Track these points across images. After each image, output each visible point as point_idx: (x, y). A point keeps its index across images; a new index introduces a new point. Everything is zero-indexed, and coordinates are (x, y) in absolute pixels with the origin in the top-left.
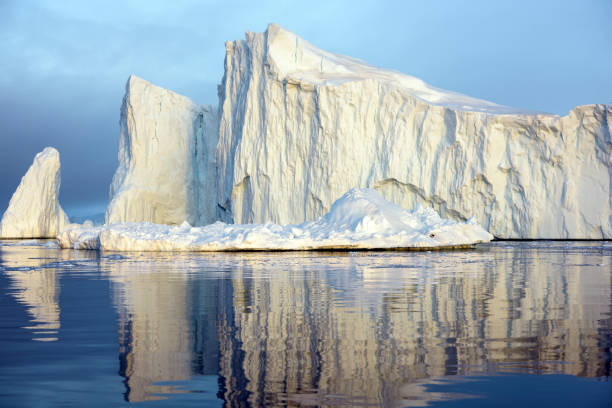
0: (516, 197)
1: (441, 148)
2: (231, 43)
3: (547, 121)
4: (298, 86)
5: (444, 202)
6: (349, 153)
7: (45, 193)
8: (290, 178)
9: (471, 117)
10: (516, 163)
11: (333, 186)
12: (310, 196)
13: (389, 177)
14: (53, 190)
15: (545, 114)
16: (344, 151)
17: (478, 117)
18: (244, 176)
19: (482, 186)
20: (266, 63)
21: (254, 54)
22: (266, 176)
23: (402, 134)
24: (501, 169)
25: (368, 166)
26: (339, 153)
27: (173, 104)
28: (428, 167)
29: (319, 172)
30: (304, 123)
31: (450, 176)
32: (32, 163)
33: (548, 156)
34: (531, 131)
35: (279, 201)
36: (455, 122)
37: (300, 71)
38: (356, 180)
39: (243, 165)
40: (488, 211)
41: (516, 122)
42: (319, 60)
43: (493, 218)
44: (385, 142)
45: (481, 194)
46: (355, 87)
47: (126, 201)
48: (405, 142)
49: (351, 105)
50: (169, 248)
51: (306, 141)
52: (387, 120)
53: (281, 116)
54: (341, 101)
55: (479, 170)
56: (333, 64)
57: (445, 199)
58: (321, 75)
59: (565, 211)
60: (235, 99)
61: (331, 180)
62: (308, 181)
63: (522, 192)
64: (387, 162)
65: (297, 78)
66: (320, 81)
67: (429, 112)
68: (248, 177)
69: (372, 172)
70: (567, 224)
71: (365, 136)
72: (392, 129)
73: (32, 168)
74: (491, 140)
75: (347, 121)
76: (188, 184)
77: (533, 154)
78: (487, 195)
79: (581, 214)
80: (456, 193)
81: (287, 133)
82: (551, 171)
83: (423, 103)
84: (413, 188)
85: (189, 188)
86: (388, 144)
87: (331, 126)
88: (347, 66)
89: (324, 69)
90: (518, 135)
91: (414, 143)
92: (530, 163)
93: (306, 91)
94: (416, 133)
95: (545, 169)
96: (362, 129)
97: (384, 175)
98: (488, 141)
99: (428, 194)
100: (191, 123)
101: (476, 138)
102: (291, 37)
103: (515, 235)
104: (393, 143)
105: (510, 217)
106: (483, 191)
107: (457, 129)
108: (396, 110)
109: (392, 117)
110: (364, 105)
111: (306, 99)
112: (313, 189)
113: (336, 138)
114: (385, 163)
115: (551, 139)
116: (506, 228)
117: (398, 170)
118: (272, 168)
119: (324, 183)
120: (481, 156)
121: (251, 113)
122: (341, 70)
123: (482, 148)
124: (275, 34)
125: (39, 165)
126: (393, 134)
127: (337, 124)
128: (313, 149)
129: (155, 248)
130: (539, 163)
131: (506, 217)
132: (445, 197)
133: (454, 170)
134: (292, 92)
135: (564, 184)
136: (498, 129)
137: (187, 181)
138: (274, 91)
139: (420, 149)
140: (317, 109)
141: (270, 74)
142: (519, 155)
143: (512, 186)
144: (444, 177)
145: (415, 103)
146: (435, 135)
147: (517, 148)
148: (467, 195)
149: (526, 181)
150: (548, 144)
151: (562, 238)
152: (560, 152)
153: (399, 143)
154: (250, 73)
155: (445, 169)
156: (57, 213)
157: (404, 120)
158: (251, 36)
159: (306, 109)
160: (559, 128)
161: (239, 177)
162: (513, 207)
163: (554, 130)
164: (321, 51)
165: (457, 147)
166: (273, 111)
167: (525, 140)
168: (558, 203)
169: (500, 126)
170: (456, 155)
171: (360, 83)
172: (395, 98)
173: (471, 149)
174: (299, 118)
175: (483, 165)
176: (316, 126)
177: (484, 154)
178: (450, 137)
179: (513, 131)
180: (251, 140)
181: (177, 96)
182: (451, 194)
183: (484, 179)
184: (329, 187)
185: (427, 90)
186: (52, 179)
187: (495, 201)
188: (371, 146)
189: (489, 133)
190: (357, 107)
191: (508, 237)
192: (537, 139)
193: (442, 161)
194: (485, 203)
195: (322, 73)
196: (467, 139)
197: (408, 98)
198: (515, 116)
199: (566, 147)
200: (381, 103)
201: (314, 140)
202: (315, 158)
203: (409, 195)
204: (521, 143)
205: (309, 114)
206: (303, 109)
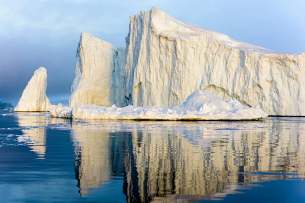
0: (275, 95)
1: (237, 70)
2: (133, 16)
3: (291, 57)
4: (166, 38)
5: (239, 97)
6: (191, 71)
7: (39, 90)
8: (161, 84)
9: (253, 55)
10: (275, 78)
11: (183, 88)
12: (171, 93)
13: (211, 84)
14: (44, 88)
15: (290, 54)
16: (189, 71)
17: (256, 54)
18: (139, 82)
19: (258, 89)
20: (150, 27)
21: (144, 22)
22: (150, 83)
23: (218, 63)
24: (267, 81)
25: (201, 78)
26: (186, 72)
27: (104, 46)
28: (231, 79)
29: (176, 81)
30: (169, 56)
31: (242, 84)
32: (33, 74)
33: (291, 74)
34: (283, 62)
35: (156, 95)
36: (245, 57)
37: (167, 31)
38: (195, 85)
39: (138, 77)
40: (261, 101)
41: (275, 57)
42: (177, 25)
43: (263, 105)
44: (209, 67)
45: (257, 93)
46: (195, 39)
47: (79, 94)
48: (219, 66)
49: (193, 48)
50: (107, 118)
51: (170, 65)
52: (211, 56)
53: (157, 53)
54: (188, 46)
55: (256, 81)
56: (184, 27)
57: (239, 95)
58: (178, 33)
59: (299, 103)
60: (134, 44)
61: (182, 85)
62: (170, 85)
63: (277, 92)
64: (210, 77)
65: (166, 34)
66: (178, 36)
67: (232, 52)
68: (141, 83)
69: (202, 81)
70: (300, 109)
71: (200, 63)
72: (213, 60)
73: (33, 77)
74: (263, 66)
75: (190, 56)
76: (110, 86)
77: (283, 73)
78: (260, 94)
80: (245, 93)
81: (161, 61)
82: (293, 82)
83: (229, 47)
84: (223, 90)
85: (111, 88)
86: (211, 68)
87: (182, 58)
88: (191, 28)
89: (179, 30)
90: (276, 64)
91: (224, 67)
92: (282, 78)
93: (170, 41)
94: (225, 62)
95: (289, 81)
96: (198, 60)
97: (209, 83)
98: (261, 67)
99: (230, 93)
100: (112, 55)
101: (255, 65)
102: (163, 14)
103: (274, 114)
104: (213, 67)
105: (271, 105)
106: (258, 92)
107: (246, 60)
108: (215, 51)
109: (213, 54)
110: (199, 48)
111: (170, 44)
112: (173, 89)
113: (185, 64)
114: (209, 77)
115: (292, 66)
116: (270, 110)
117: (215, 81)
118: (153, 79)
119: (178, 86)
120: (257, 74)
121: (142, 51)
122: (188, 30)
123: (258, 70)
124: (155, 12)
125: (37, 75)
126: (213, 62)
127: (185, 57)
128: (173, 70)
129: (100, 118)
130: (286, 78)
131: (269, 105)
132: (239, 94)
133: (244, 81)
134: (163, 41)
135: (299, 89)
136: (267, 61)
137: (109, 85)
138: (154, 41)
139: (227, 70)
140: (176, 49)
141: (153, 32)
142: (277, 74)
143: (272, 89)
144: (239, 84)
145: (225, 47)
146: (235, 63)
147: (275, 71)
148: (250, 93)
149: (280, 87)
150: (291, 68)
151: (297, 115)
152: (297, 73)
153: (217, 67)
154: (142, 31)
155: (239, 80)
156: (45, 99)
157: (219, 56)
158: (143, 13)
159: (170, 50)
160: (297, 61)
161: (136, 83)
162: (273, 100)
163: (294, 62)
164: (177, 21)
165: (246, 69)
166: (154, 50)
167: (280, 66)
168: (296, 98)
169: (267, 59)
170: (245, 73)
171: (197, 37)
172: (215, 44)
173: (253, 70)
174: (166, 54)
175: (258, 79)
176: (175, 58)
177: (259, 73)
178: (242, 65)
179: (274, 62)
180: (142, 64)
181: (105, 42)
182: (242, 93)
183: (259, 86)
184: (181, 88)
185: (231, 41)
186: (43, 83)
187: (264, 96)
188: (202, 69)
189: (262, 62)
190: (196, 48)
192: (285, 66)
193: (238, 76)
194: (259, 97)
195: (178, 32)
196: (251, 65)
197: (221, 45)
198: (275, 54)
199: (300, 70)
200: (208, 47)
201: (174, 65)
202: (175, 74)
203: (221, 93)
204: (278, 68)
205: (171, 52)
206: (168, 49)
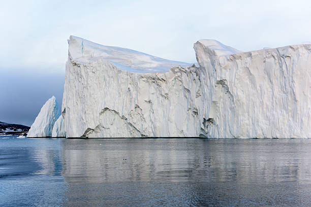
0: (152, 116)
3: (160, 75)
5: (127, 119)
10: (151, 98)
13: (106, 107)
16: (90, 96)
19: (139, 110)
23: (112, 85)
24: (146, 101)
25: (101, 102)
31: (128, 105)
33: (163, 93)
34: (156, 81)
40: (142, 123)
41: (150, 77)
48: (113, 89)
49: (93, 72)
52: (108, 79)
54: (89, 71)
55: (136, 103)
59: (169, 123)
63: (154, 113)
67: (121, 74)
68: (65, 109)
70: (169, 129)
77: (158, 93)
78: (141, 115)
79: (176, 124)
82: (165, 102)
84: (115, 112)
89: (95, 55)
90: (153, 84)
92: (157, 97)
93: (79, 67)
95: (162, 100)
96: (98, 84)
98: (139, 87)
99: (121, 115)
101: (136, 86)
103: (152, 135)
105: (150, 126)
106: (140, 113)
107: (129, 82)
108: (111, 74)
109: (109, 77)
110: (98, 72)
115: (163, 84)
116: (149, 132)
118: (71, 104)
119: (84, 110)
123: (137, 91)
126: (109, 85)
127: (87, 81)
130: (160, 98)
132: (127, 116)
134: (75, 67)
136: (144, 81)
142: (153, 94)
143: (151, 110)
145: (117, 69)
146: (124, 85)
147: (152, 90)
148: (134, 115)
150: (162, 88)
152: (167, 91)
153: (110, 90)
160: (165, 79)
161: (63, 109)
165: (130, 91)
167: (155, 86)
169: (145, 79)
172: (110, 67)
174: (78, 80)
175: (138, 100)
177: (138, 94)
179: (150, 81)
183: (139, 107)
187: (144, 118)
189: (140, 83)
190: (96, 72)
191: (150, 136)
192: (158, 85)
194: (141, 119)
195: (92, 57)
196: (133, 87)
199: (169, 89)
